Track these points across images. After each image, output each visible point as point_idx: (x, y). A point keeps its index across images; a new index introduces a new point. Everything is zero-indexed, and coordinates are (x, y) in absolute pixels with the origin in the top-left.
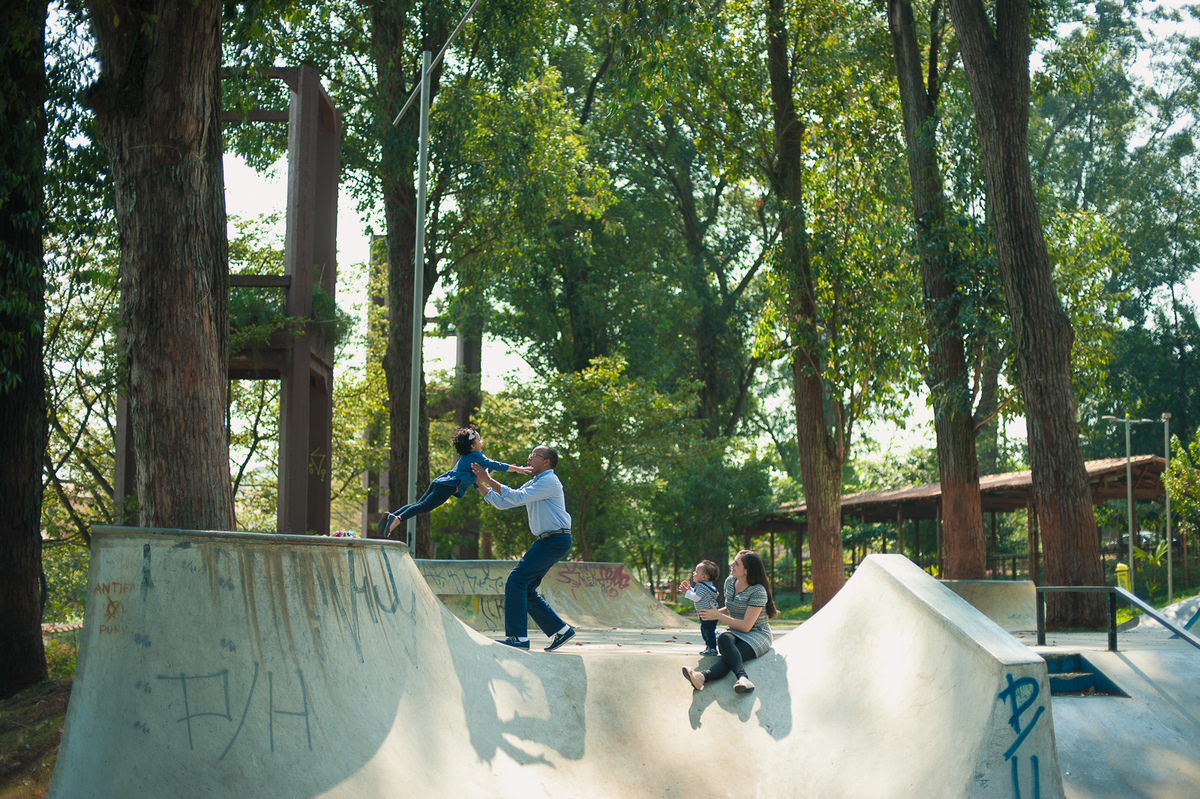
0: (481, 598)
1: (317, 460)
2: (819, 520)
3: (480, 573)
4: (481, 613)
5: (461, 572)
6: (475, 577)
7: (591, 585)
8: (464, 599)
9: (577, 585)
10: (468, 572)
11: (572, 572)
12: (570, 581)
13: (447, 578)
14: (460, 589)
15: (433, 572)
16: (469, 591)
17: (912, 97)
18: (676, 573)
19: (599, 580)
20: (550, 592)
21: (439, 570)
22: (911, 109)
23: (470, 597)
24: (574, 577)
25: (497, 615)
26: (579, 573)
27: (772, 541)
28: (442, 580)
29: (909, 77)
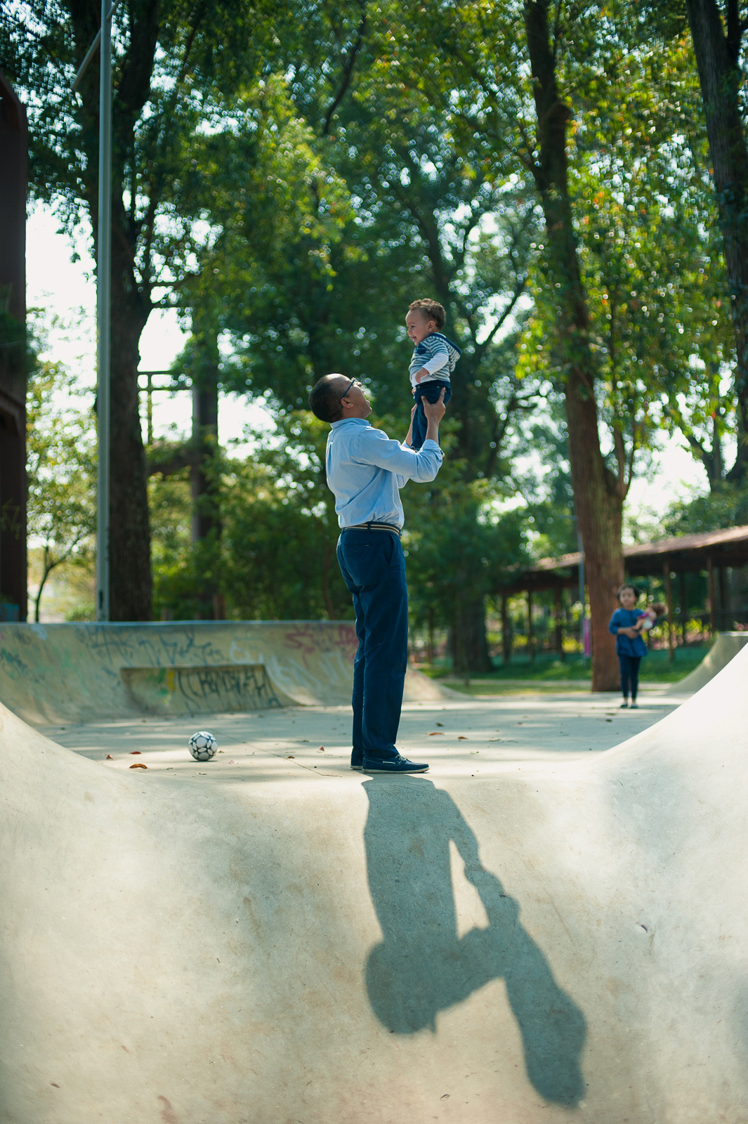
0: (179, 672)
1: (10, 513)
2: (599, 567)
3: (181, 639)
4: (178, 692)
5: (155, 639)
6: (175, 645)
7: (328, 650)
8: (156, 673)
9: (310, 650)
10: (166, 637)
11: (303, 634)
12: (300, 645)
13: (137, 646)
14: (154, 659)
15: (116, 638)
16: (166, 663)
17: (708, 46)
18: (431, 635)
19: (337, 643)
20: (274, 661)
21: (125, 636)
22: (708, 60)
23: (163, 670)
24: (305, 640)
25: (200, 692)
26: (311, 636)
27: (530, 601)
28: (129, 649)
29: (704, 22)
